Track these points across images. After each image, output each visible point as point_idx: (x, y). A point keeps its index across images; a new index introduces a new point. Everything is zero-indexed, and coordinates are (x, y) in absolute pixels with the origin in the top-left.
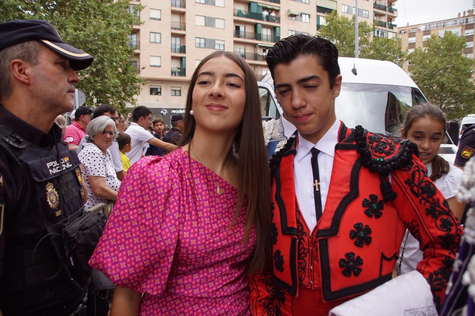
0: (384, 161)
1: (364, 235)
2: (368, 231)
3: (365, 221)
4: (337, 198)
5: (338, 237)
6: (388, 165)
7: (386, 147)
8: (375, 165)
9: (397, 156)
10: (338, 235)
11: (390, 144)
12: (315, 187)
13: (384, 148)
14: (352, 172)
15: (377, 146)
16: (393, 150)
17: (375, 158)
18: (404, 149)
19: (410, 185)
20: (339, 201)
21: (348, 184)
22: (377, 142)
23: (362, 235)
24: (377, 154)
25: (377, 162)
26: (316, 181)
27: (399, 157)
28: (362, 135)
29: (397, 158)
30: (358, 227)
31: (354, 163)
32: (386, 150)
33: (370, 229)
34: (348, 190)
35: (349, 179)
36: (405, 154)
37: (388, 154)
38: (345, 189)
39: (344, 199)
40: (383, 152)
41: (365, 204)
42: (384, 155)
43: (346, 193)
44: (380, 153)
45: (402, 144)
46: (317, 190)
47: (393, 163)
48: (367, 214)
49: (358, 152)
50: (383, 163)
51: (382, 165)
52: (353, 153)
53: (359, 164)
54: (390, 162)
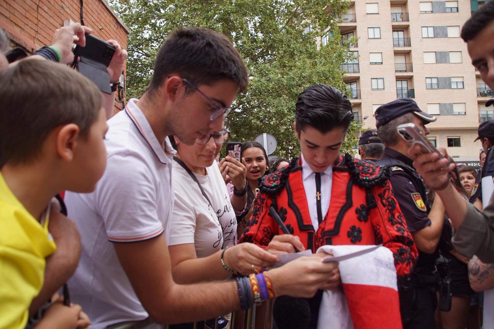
0: (369, 179)
1: (357, 234)
2: (360, 232)
3: (358, 224)
4: (337, 207)
5: (339, 236)
6: (373, 182)
7: (369, 170)
8: (363, 182)
9: (378, 175)
10: (339, 234)
11: (372, 168)
12: (317, 197)
13: (368, 170)
14: (347, 188)
15: (363, 169)
16: (374, 171)
17: (363, 178)
18: (383, 171)
19: (381, 198)
20: (339, 209)
21: (344, 197)
22: (362, 166)
23: (356, 234)
24: (364, 175)
25: (365, 180)
26: (318, 193)
27: (380, 176)
28: (351, 161)
29: (379, 177)
30: (353, 228)
31: (347, 181)
32: (370, 172)
33: (361, 230)
34: (344, 201)
35: (345, 193)
36: (383, 175)
37: (371, 174)
38: (342, 200)
39: (342, 208)
40: (368, 173)
41: (357, 211)
42: (368, 175)
43: (343, 203)
44: (366, 174)
45: (381, 168)
46: (319, 199)
47: (376, 180)
48: (359, 219)
49: (350, 173)
50: (369, 181)
51: (368, 182)
52: (346, 174)
53: (351, 182)
54: (374, 180)
